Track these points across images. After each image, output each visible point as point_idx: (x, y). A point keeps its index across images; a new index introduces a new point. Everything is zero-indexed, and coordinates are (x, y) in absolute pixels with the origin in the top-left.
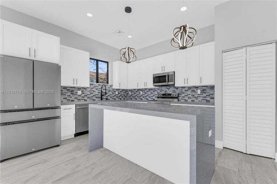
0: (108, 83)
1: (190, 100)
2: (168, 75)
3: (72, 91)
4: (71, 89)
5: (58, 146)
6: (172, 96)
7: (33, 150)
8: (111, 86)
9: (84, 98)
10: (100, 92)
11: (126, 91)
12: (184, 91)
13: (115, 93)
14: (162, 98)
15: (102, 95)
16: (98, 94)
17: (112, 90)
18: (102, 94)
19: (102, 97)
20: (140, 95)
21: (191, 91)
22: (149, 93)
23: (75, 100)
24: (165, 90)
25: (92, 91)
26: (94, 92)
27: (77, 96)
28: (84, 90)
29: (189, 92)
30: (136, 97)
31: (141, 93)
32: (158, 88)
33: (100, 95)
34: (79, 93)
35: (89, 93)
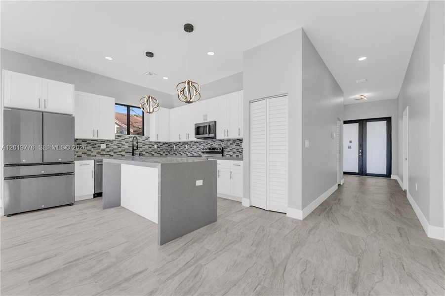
0: (143, 135)
1: (234, 156)
2: (209, 126)
3: (93, 145)
4: (92, 142)
5: (71, 205)
6: (216, 151)
7: (43, 206)
8: (147, 138)
9: (110, 153)
10: (132, 145)
11: (169, 144)
12: (229, 145)
13: (153, 147)
14: (207, 153)
15: (133, 150)
16: (128, 148)
17: (148, 143)
18: (133, 148)
19: (134, 152)
20: (185, 150)
21: (235, 144)
22: (195, 147)
23: (97, 155)
24: (211, 144)
25: (120, 145)
26: (123, 146)
27: (100, 151)
28: (110, 143)
29: (234, 146)
30: (181, 153)
31: (187, 148)
32: (204, 140)
33: (131, 149)
34: (103, 146)
35: (116, 147)
